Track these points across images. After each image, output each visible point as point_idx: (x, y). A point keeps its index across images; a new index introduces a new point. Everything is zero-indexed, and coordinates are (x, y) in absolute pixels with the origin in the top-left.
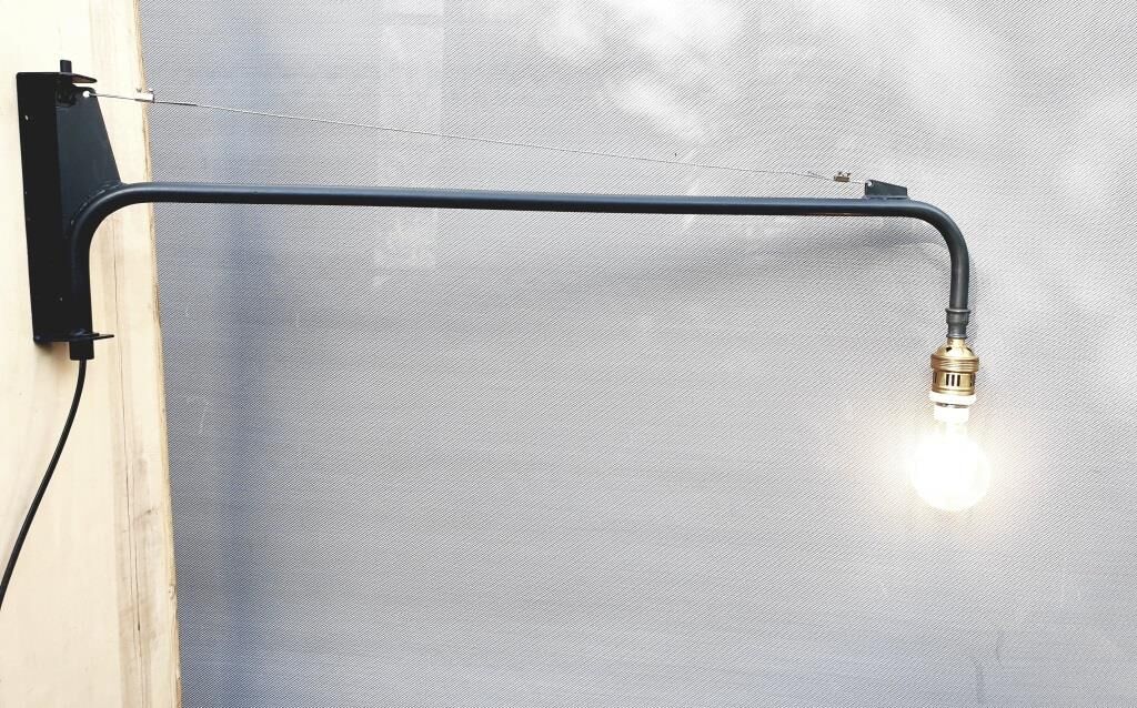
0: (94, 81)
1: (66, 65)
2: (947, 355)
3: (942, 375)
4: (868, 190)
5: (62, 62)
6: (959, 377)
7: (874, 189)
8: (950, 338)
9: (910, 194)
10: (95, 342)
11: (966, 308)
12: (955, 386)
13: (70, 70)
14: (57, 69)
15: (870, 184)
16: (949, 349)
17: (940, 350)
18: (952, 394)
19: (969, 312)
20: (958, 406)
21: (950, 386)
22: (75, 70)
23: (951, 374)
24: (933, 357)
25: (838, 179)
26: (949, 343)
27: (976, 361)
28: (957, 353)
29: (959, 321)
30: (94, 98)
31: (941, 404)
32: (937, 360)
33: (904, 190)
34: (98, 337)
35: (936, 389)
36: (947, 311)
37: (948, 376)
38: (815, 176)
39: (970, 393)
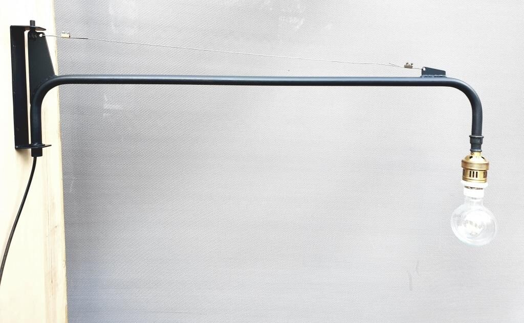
0: (45, 30)
1: (32, 22)
2: (471, 160)
3: (467, 172)
4: (423, 72)
5: (31, 21)
6: (477, 172)
7: (428, 71)
8: (472, 151)
9: (447, 75)
10: (43, 148)
11: (480, 134)
12: (475, 178)
13: (34, 25)
14: (28, 24)
15: (424, 69)
16: (471, 157)
17: (466, 158)
18: (474, 182)
19: (483, 137)
20: (478, 189)
21: (472, 178)
22: (37, 25)
23: (475, 172)
24: (463, 161)
25: (406, 67)
26: (471, 154)
27: (487, 164)
28: (477, 160)
29: (476, 143)
30: (44, 37)
31: (467, 187)
32: (465, 164)
33: (443, 73)
35: (465, 179)
36: (470, 136)
37: (470, 172)
38: (393, 65)
39: (484, 181)
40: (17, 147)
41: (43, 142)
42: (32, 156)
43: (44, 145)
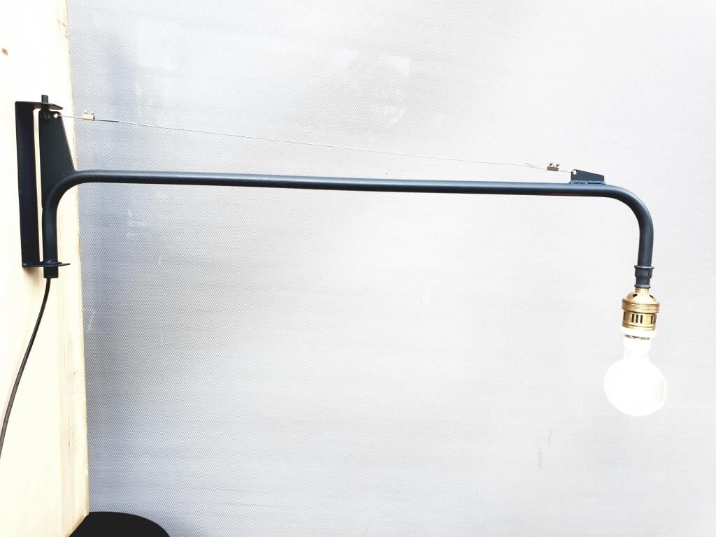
0: (61, 108)
1: (45, 98)
2: (635, 300)
3: (629, 315)
4: (573, 177)
5: (43, 96)
6: (642, 316)
7: (579, 176)
8: (637, 287)
9: (607, 181)
10: (59, 268)
11: (650, 265)
12: (639, 323)
13: (47, 101)
14: (39, 100)
15: (575, 173)
16: (635, 295)
17: (629, 297)
18: (639, 329)
19: (653, 269)
20: (642, 338)
21: (634, 323)
22: (51, 101)
23: (640, 315)
24: (624, 301)
25: (549, 169)
26: (636, 291)
27: (657, 305)
28: (643, 300)
29: (643, 275)
30: (60, 118)
31: (628, 336)
32: (626, 304)
33: (601, 178)
34: (61, 264)
35: (625, 325)
36: (635, 267)
37: (633, 315)
38: (532, 166)
39: (651, 329)
40: (25, 264)
41: (60, 260)
42: (45, 277)
43: (61, 263)
